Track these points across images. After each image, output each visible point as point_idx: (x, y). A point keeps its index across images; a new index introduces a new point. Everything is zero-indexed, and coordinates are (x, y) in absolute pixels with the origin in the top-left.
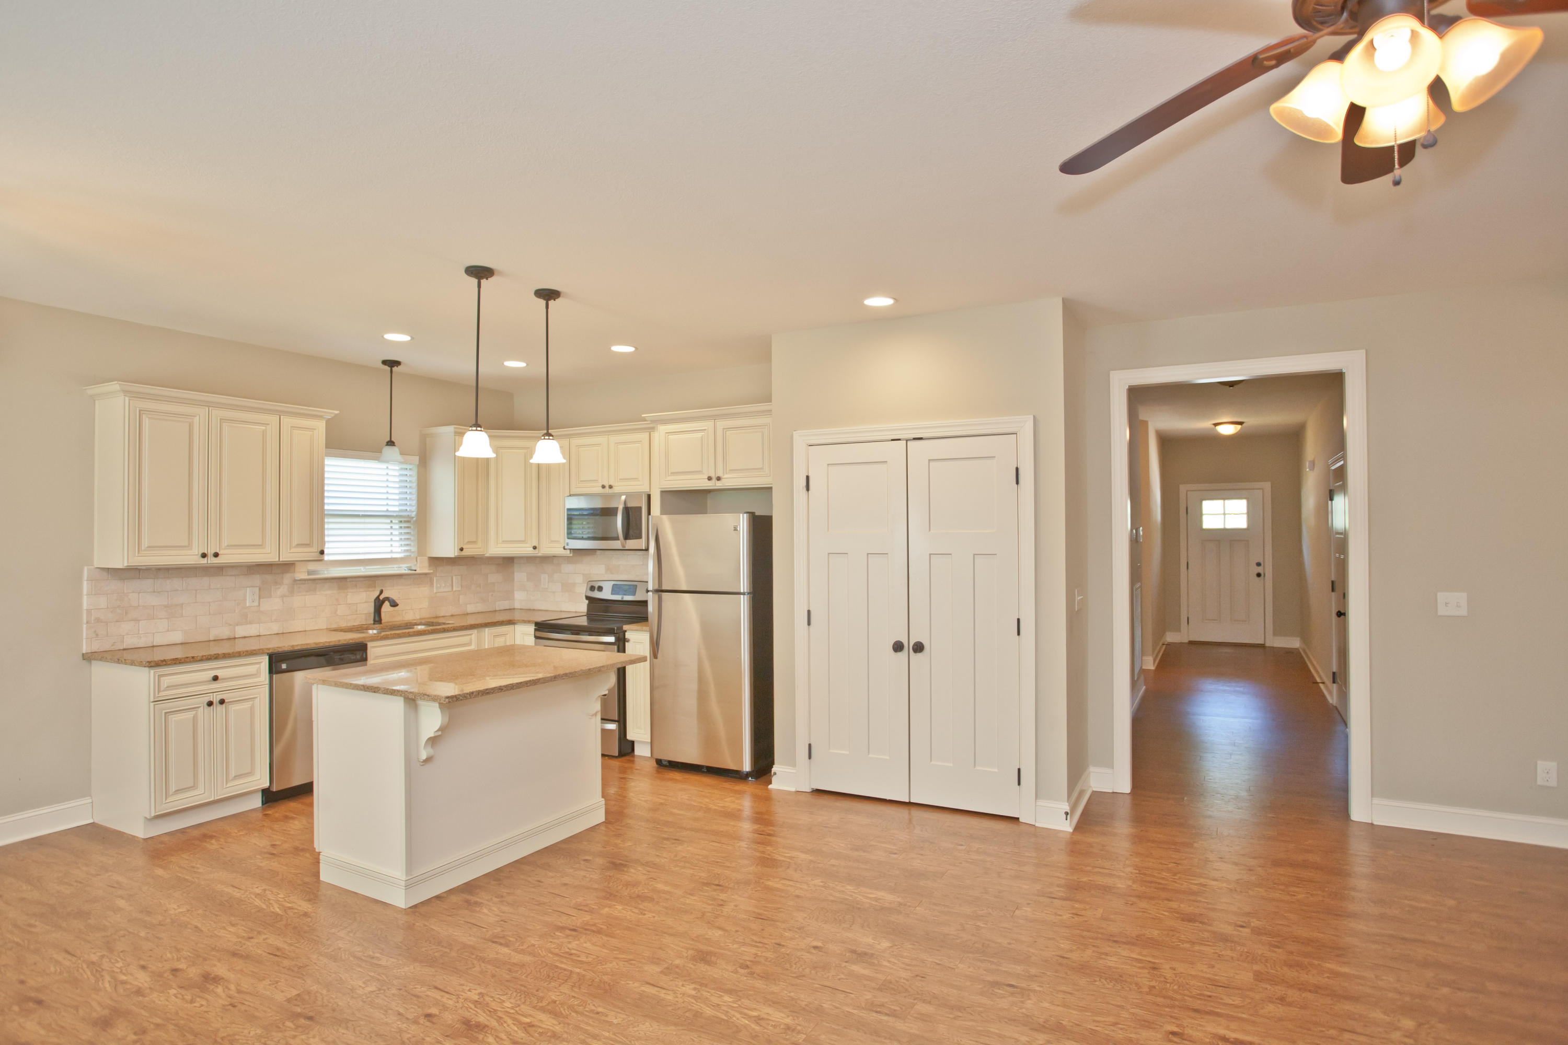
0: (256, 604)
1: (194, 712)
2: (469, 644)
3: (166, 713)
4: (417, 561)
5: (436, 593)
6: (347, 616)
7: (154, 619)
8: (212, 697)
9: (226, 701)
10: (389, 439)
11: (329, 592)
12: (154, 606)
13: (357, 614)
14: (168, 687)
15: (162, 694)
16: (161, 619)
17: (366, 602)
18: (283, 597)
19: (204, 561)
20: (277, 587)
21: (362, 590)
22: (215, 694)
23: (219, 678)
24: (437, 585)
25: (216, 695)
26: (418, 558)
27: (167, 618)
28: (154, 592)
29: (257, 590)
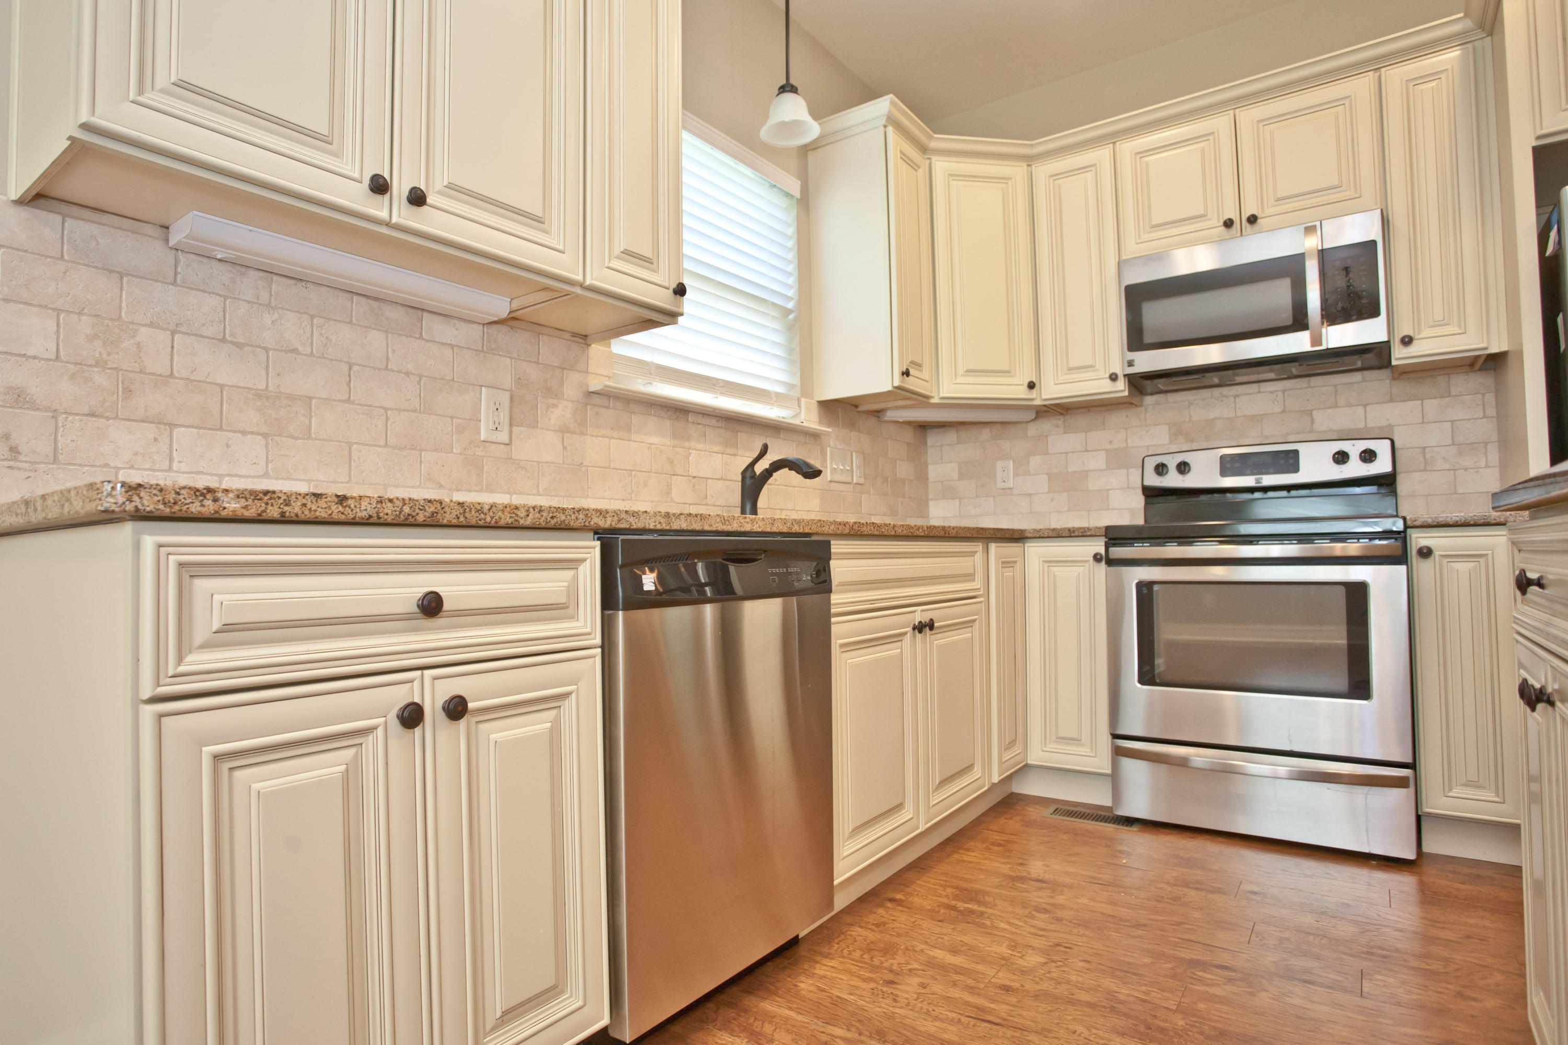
0: (503, 436)
1: (351, 752)
2: (970, 577)
3: (218, 758)
4: (799, 405)
5: (830, 481)
6: (690, 504)
7: (221, 429)
8: (416, 684)
9: (471, 705)
10: (784, 82)
11: (655, 439)
12: (222, 386)
13: (707, 504)
14: (227, 628)
15: (196, 661)
16: (244, 433)
17: (721, 479)
18: (563, 430)
19: (378, 208)
20: (551, 401)
21: (715, 449)
22: (427, 673)
23: (446, 606)
24: (831, 464)
25: (435, 678)
26: (803, 400)
27: (265, 435)
28: (224, 340)
29: (505, 398)
